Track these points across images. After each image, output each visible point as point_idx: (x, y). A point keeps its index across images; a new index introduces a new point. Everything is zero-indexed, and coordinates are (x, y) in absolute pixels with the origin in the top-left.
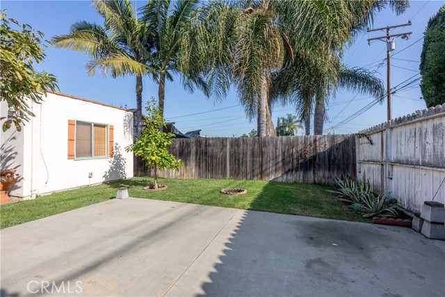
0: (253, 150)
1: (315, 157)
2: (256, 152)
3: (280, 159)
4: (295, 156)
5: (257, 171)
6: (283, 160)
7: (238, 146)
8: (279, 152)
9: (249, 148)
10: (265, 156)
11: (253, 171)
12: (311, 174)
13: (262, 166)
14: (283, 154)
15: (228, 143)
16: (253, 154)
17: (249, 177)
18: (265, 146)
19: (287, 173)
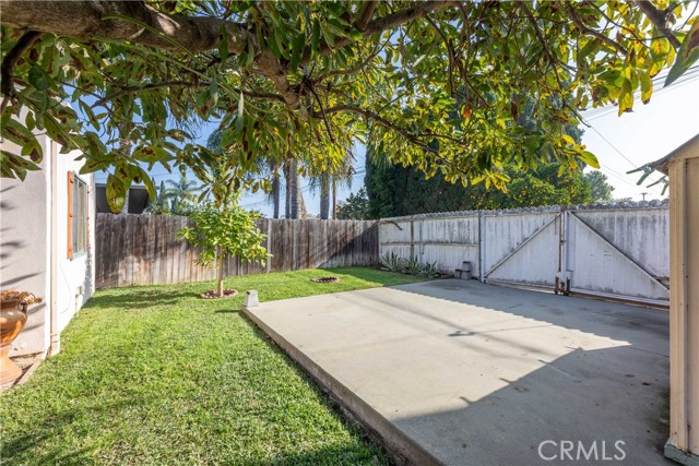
0: (299, 235)
1: (353, 241)
2: (303, 238)
3: (325, 244)
4: (339, 240)
5: (303, 259)
6: (328, 244)
7: (282, 229)
8: (325, 237)
9: (295, 232)
10: (311, 241)
11: (299, 258)
12: (350, 257)
13: (308, 252)
14: (329, 238)
15: (270, 226)
16: (299, 240)
17: (294, 266)
18: (312, 230)
19: (331, 258)
